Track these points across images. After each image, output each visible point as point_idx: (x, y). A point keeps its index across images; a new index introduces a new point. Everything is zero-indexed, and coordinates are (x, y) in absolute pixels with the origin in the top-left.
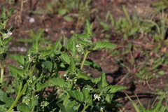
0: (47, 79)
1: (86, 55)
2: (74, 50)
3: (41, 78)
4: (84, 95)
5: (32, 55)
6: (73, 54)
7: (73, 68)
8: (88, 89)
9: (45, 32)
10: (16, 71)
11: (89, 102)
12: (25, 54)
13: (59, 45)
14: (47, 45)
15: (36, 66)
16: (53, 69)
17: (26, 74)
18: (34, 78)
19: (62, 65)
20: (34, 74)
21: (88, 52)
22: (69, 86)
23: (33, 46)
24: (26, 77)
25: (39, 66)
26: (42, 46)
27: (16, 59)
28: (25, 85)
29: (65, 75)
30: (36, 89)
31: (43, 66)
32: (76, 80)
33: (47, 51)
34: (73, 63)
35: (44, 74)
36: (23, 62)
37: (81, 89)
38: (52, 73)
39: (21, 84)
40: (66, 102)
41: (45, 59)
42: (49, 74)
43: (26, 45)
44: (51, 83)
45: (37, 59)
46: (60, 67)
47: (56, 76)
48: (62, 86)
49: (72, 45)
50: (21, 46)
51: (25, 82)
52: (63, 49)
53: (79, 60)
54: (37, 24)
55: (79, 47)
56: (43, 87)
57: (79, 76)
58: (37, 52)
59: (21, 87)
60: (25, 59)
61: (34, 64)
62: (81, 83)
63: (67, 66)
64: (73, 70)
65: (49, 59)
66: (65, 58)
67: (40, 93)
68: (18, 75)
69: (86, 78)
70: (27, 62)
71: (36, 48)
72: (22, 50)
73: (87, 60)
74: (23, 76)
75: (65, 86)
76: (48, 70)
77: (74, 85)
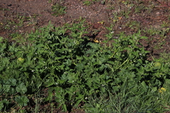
4: (136, 53)
5: (120, 39)
6: (134, 40)
8: (138, 51)
9: (125, 32)
10: (115, 44)
11: (138, 56)
13: (129, 37)
14: (125, 36)
16: (126, 44)
20: (120, 46)
21: (139, 40)
25: (122, 43)
29: (130, 47)
30: (121, 50)
33: (125, 38)
34: (133, 43)
35: (123, 46)
37: (136, 51)
39: (116, 48)
40: (130, 55)
41: (124, 41)
43: (118, 36)
44: (125, 49)
45: (122, 41)
46: (129, 44)
47: (127, 47)
48: (129, 50)
49: (133, 37)
53: (135, 42)
54: (122, 30)
55: (136, 38)
56: (123, 50)
57: (135, 47)
60: (118, 41)
61: (120, 42)
62: (136, 49)
63: (131, 44)
64: (133, 45)
66: (131, 41)
67: (122, 52)
68: (115, 46)
71: (121, 37)
72: (117, 38)
73: (138, 42)
74: (117, 46)
77: (133, 50)
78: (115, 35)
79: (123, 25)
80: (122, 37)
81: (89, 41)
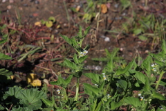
0: (121, 98)
3: (115, 96)
6: (148, 74)
7: (148, 88)
9: (120, 51)
12: (100, 72)
14: (122, 64)
15: (111, 85)
16: (127, 88)
17: (101, 93)
18: (109, 96)
19: (137, 85)
20: (108, 92)
21: (163, 72)
22: (144, 106)
23: (108, 65)
24: (101, 96)
25: (113, 85)
26: (117, 65)
27: (91, 77)
28: (100, 104)
29: (140, 95)
30: (110, 107)
31: (118, 85)
32: (150, 100)
33: (122, 70)
34: (148, 82)
35: (118, 93)
36: (98, 80)
37: (156, 109)
39: (96, 102)
41: (119, 78)
42: (124, 93)
44: (125, 102)
45: (112, 78)
46: (135, 86)
49: (147, 65)
50: (96, 65)
51: (99, 100)
52: (138, 69)
53: (154, 80)
54: (112, 43)
56: (118, 106)
58: (111, 70)
60: (100, 78)
61: (108, 83)
63: (142, 86)
64: (148, 89)
65: (123, 78)
66: (141, 78)
68: (93, 94)
69: (161, 99)
70: (102, 80)
71: (111, 67)
72: (97, 68)
74: (97, 94)
75: (140, 106)
77: (148, 105)
78: (90, 61)
79: (114, 30)
80: (114, 67)
81: (12, 83)
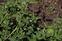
1: (27, 6)
2: (22, 4)
4: (26, 20)
5: (7, 5)
8: (28, 18)
10: (1, 11)
11: (28, 23)
13: (17, 2)
38: (14, 12)
40: (20, 23)
43: (4, 2)
47: (16, 13)
48: (18, 17)
55: (24, 3)
57: (24, 13)
59: (3, 17)
62: (25, 16)
73: (27, 7)
76: (13, 11)
